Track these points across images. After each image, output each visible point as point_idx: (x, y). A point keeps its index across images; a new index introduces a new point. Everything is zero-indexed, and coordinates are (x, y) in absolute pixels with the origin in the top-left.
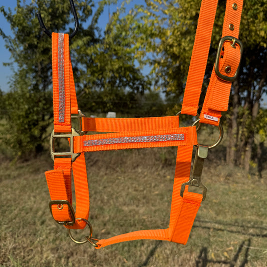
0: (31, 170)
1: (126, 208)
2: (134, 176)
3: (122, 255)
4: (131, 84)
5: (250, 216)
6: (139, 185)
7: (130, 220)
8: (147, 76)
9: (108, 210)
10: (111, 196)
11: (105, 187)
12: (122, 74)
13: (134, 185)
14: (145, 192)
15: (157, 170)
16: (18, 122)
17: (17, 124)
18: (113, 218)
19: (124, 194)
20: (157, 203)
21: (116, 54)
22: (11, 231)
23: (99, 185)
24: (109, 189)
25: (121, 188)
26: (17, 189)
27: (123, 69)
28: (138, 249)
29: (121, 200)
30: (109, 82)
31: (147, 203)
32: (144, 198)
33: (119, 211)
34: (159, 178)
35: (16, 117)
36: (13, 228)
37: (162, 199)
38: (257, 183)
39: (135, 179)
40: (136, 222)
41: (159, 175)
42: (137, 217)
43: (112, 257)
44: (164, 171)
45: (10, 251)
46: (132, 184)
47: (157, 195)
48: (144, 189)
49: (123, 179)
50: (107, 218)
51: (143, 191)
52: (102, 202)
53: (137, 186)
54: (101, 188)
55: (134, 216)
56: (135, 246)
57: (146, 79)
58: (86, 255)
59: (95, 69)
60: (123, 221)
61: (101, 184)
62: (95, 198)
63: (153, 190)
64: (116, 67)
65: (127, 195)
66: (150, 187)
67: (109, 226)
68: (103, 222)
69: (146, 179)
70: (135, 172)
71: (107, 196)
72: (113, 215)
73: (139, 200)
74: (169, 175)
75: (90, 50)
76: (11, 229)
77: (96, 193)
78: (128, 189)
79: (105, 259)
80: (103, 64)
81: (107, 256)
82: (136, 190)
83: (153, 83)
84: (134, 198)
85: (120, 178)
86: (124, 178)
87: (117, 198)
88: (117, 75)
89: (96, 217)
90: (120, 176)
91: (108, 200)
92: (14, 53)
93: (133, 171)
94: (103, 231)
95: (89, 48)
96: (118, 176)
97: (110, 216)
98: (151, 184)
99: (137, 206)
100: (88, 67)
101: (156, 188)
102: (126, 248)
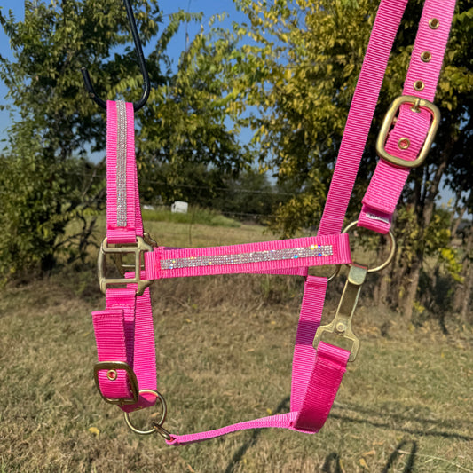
0: (31, 301)
1: (195, 376)
2: (214, 320)
3: (185, 458)
4: (217, 158)
5: (408, 399)
6: (222, 335)
7: (203, 397)
8: (246, 147)
10: (171, 353)
11: (161, 337)
12: (203, 140)
13: (213, 335)
14: (231, 347)
15: (254, 309)
18: (173, 393)
19: (195, 350)
20: (251, 369)
21: (195, 106)
24: (169, 341)
25: (189, 340)
26: (5, 333)
27: (205, 132)
28: (214, 448)
29: (188, 360)
30: (180, 152)
31: (235, 367)
32: (229, 358)
33: (185, 380)
34: (257, 323)
37: (260, 361)
39: (216, 324)
40: (213, 400)
41: (257, 318)
42: (214, 392)
43: (167, 460)
44: (265, 312)
46: (210, 332)
47: (253, 354)
48: (230, 343)
49: (194, 322)
51: (228, 346)
53: (218, 337)
55: (210, 391)
56: (209, 445)
57: (243, 151)
58: (122, 456)
59: (155, 128)
60: (190, 399)
63: (245, 345)
64: (194, 127)
65: (200, 352)
66: (242, 339)
69: (234, 324)
70: (216, 312)
71: (165, 353)
72: (172, 388)
73: (221, 363)
74: (275, 318)
78: (203, 341)
79: (156, 465)
81: (158, 460)
82: (216, 344)
83: (256, 158)
84: (212, 359)
85: (189, 321)
86: (196, 321)
87: (182, 356)
88: (194, 142)
90: (190, 318)
91: (166, 360)
93: (213, 309)
94: (154, 415)
96: (185, 317)
97: (168, 389)
98: (242, 334)
99: (217, 373)
100: (144, 124)
101: (251, 341)
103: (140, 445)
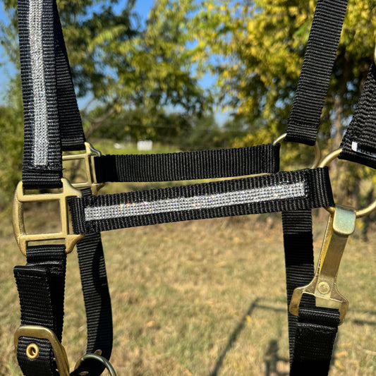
0: (34, 225)
1: (181, 288)
2: (186, 238)
3: (182, 363)
4: (184, 101)
6: (195, 251)
7: (188, 306)
8: (209, 91)
9: (153, 290)
10: (155, 267)
11: (145, 254)
13: (188, 251)
14: (205, 262)
15: (219, 229)
16: (15, 152)
17: (13, 156)
18: (163, 303)
19: (175, 265)
20: (224, 280)
21: (163, 55)
22: (9, 323)
23: (137, 250)
24: (153, 257)
25: (169, 255)
26: (14, 253)
27: (173, 78)
28: (206, 353)
29: (170, 273)
30: (151, 97)
31: (210, 278)
32: (205, 271)
33: (171, 291)
34: (222, 240)
35: (11, 145)
36: (12, 318)
37: (230, 273)
38: (364, 251)
39: (189, 242)
40: (197, 309)
41: (222, 236)
42: (197, 301)
43: (166, 366)
44: (229, 230)
45: (8, 356)
46: (185, 249)
47: (224, 267)
48: (204, 257)
49: (170, 241)
50: (154, 303)
51: (201, 260)
52: (143, 275)
53: (192, 252)
54: (139, 255)
55: (193, 301)
56: (201, 350)
57: (206, 94)
58: (128, 364)
59: (131, 76)
60: (178, 308)
61: (140, 248)
62: (132, 271)
63: (215, 259)
64: (164, 74)
65: (179, 266)
66: (212, 254)
67: (158, 317)
68: (148, 308)
69: (204, 241)
70: (188, 231)
71: (150, 267)
72: (161, 298)
73: (197, 275)
74: (237, 236)
75: (125, 47)
76: (8, 319)
77: (133, 262)
78: (180, 256)
79: (157, 371)
80: (143, 70)
81: (159, 366)
82: (191, 259)
83: (216, 100)
84: (189, 271)
85: (166, 239)
86: (172, 239)
87: (165, 270)
88: (164, 86)
89: (137, 300)
90: (166, 236)
91: (152, 274)
92: (9, 47)
93: (185, 229)
94: (150, 324)
95: (123, 44)
96: (163, 236)
97: (158, 300)
98: (212, 250)
99: (196, 283)
100: (121, 72)
101: (220, 256)
102: (187, 353)
103: (141, 352)
